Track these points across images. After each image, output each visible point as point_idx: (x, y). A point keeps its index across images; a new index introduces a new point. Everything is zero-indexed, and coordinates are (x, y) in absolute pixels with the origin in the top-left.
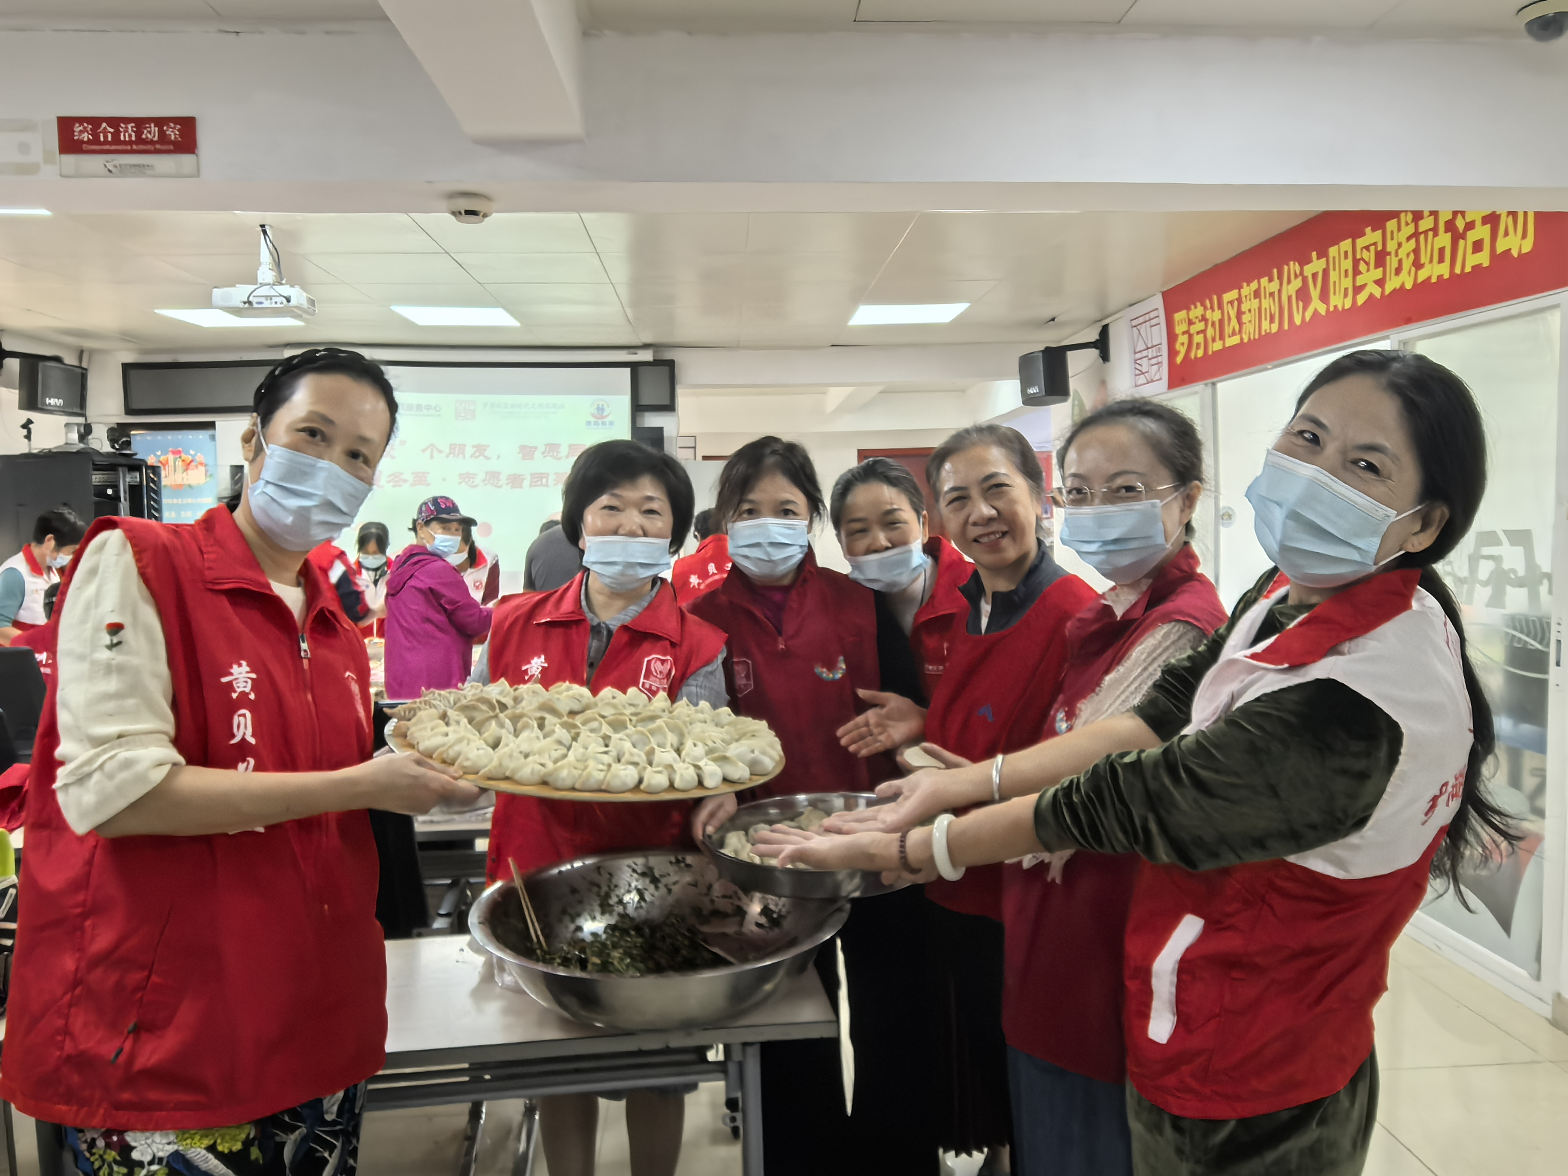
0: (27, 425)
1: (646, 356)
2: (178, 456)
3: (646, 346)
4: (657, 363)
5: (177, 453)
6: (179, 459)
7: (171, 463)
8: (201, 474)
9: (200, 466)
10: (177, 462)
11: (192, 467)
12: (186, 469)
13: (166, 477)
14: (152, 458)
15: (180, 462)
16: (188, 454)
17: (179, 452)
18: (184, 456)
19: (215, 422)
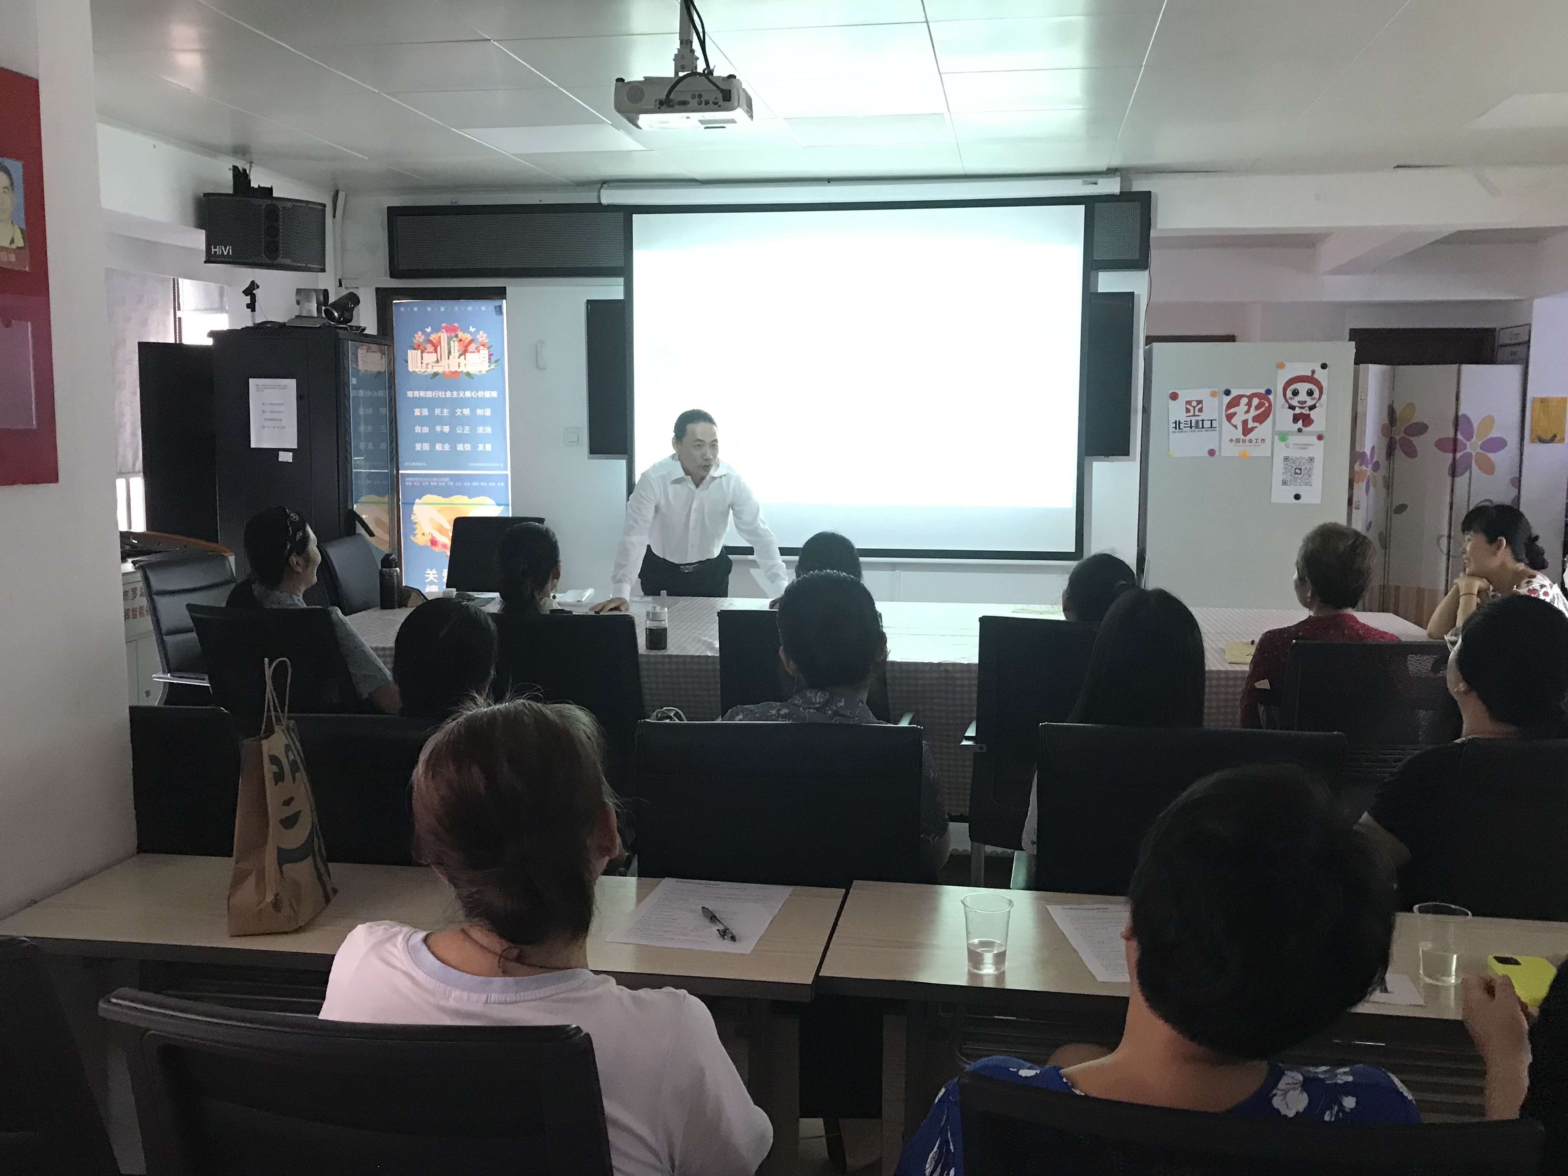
0: (250, 291)
1: (1111, 186)
2: (453, 334)
3: (1111, 172)
4: (1126, 196)
5: (451, 330)
6: (454, 339)
7: (444, 344)
8: (484, 359)
9: (482, 347)
10: (452, 342)
11: (472, 347)
12: (464, 353)
13: (437, 361)
14: (419, 337)
15: (456, 343)
16: (466, 330)
17: (455, 330)
18: (460, 334)
19: (508, 286)
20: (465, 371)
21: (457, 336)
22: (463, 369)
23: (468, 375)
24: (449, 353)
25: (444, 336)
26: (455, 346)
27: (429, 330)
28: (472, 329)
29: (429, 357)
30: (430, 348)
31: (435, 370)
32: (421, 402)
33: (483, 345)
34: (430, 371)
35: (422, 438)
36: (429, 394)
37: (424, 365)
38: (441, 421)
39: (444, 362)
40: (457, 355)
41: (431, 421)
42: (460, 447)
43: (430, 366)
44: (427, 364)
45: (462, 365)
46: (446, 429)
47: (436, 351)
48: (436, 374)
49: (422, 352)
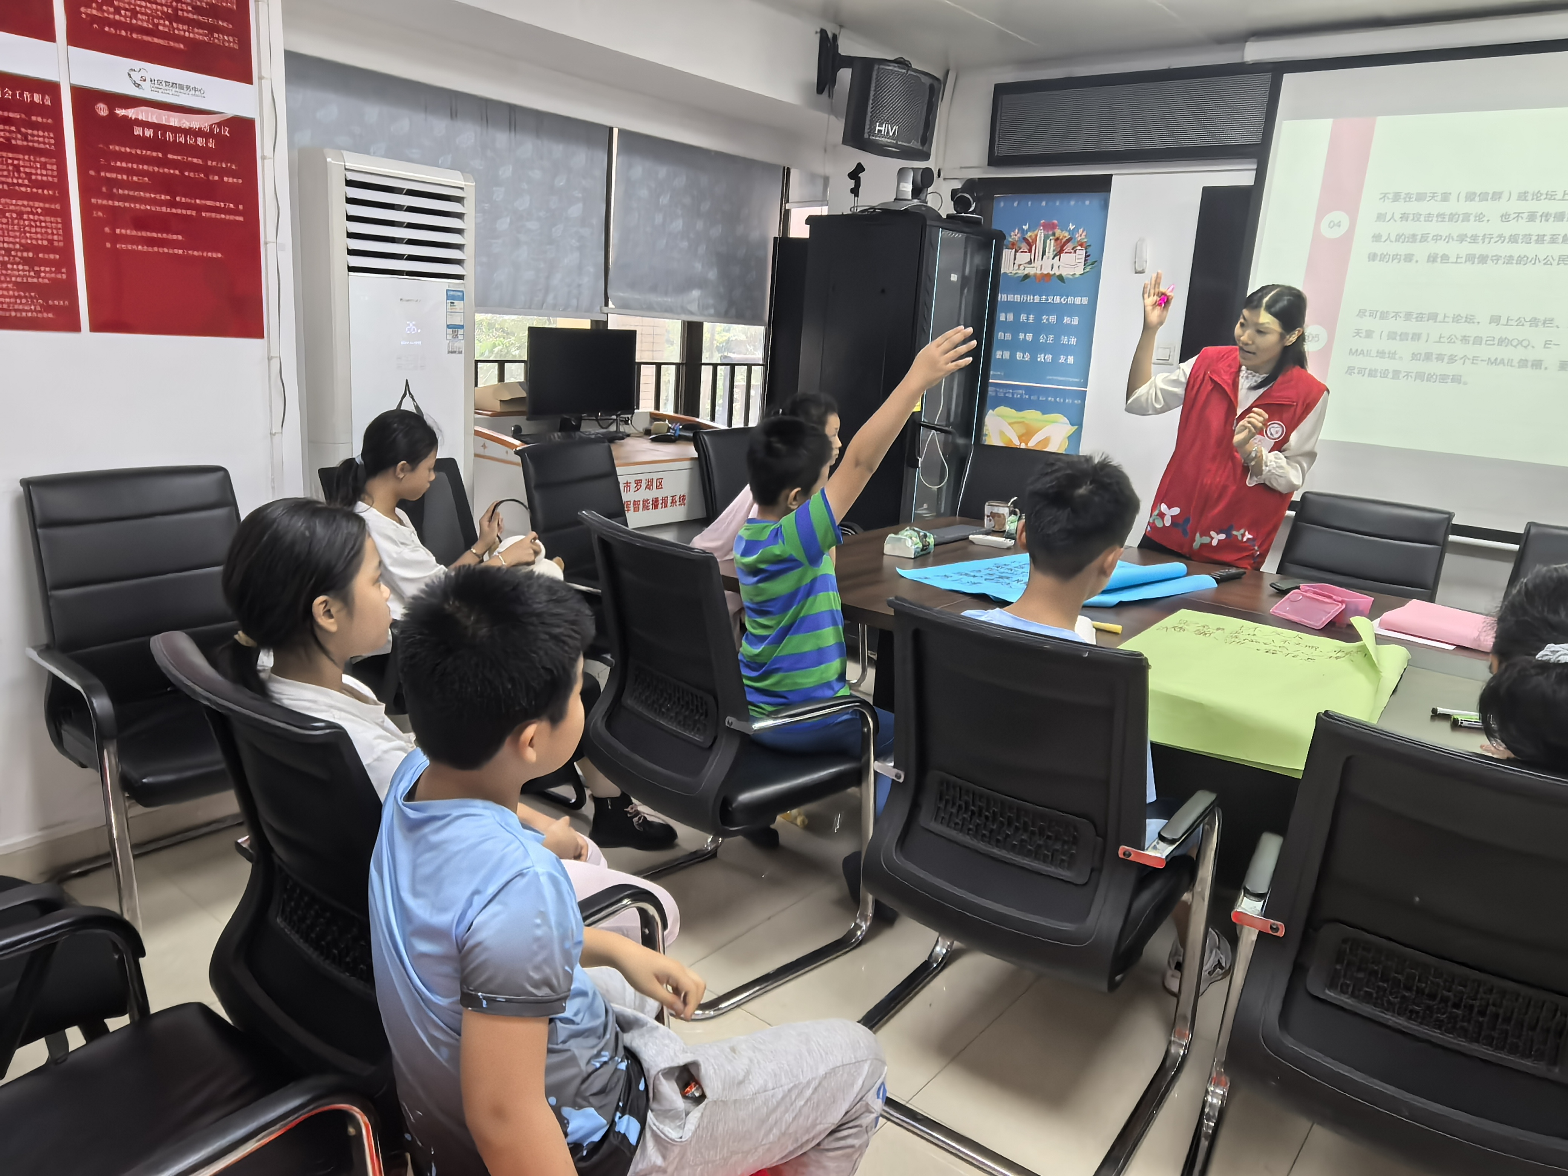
0: (855, 175)
2: (1050, 232)
5: (1049, 227)
6: (1051, 238)
7: (1040, 244)
8: (1079, 261)
9: (1079, 248)
10: (1048, 241)
11: (1068, 247)
12: (1059, 253)
13: (1030, 262)
14: (1016, 235)
15: (1053, 241)
16: (1064, 228)
17: (1053, 227)
18: (1058, 232)
19: (1111, 175)
20: (1057, 274)
21: (1054, 234)
22: (1055, 271)
23: (1060, 278)
24: (1044, 253)
25: (1041, 234)
26: (1051, 246)
27: (1025, 227)
28: (1071, 227)
29: (1023, 258)
30: (1025, 247)
31: (1026, 272)
32: (1008, 307)
33: (1081, 245)
34: (1022, 272)
35: (1005, 345)
36: (1017, 298)
37: (1016, 267)
38: (1026, 328)
39: (1038, 263)
40: (1052, 255)
41: (1016, 327)
42: (1041, 358)
43: (1022, 267)
44: (1019, 265)
45: (1055, 267)
46: (1029, 337)
47: (1030, 251)
48: (1027, 277)
49: (1016, 251)
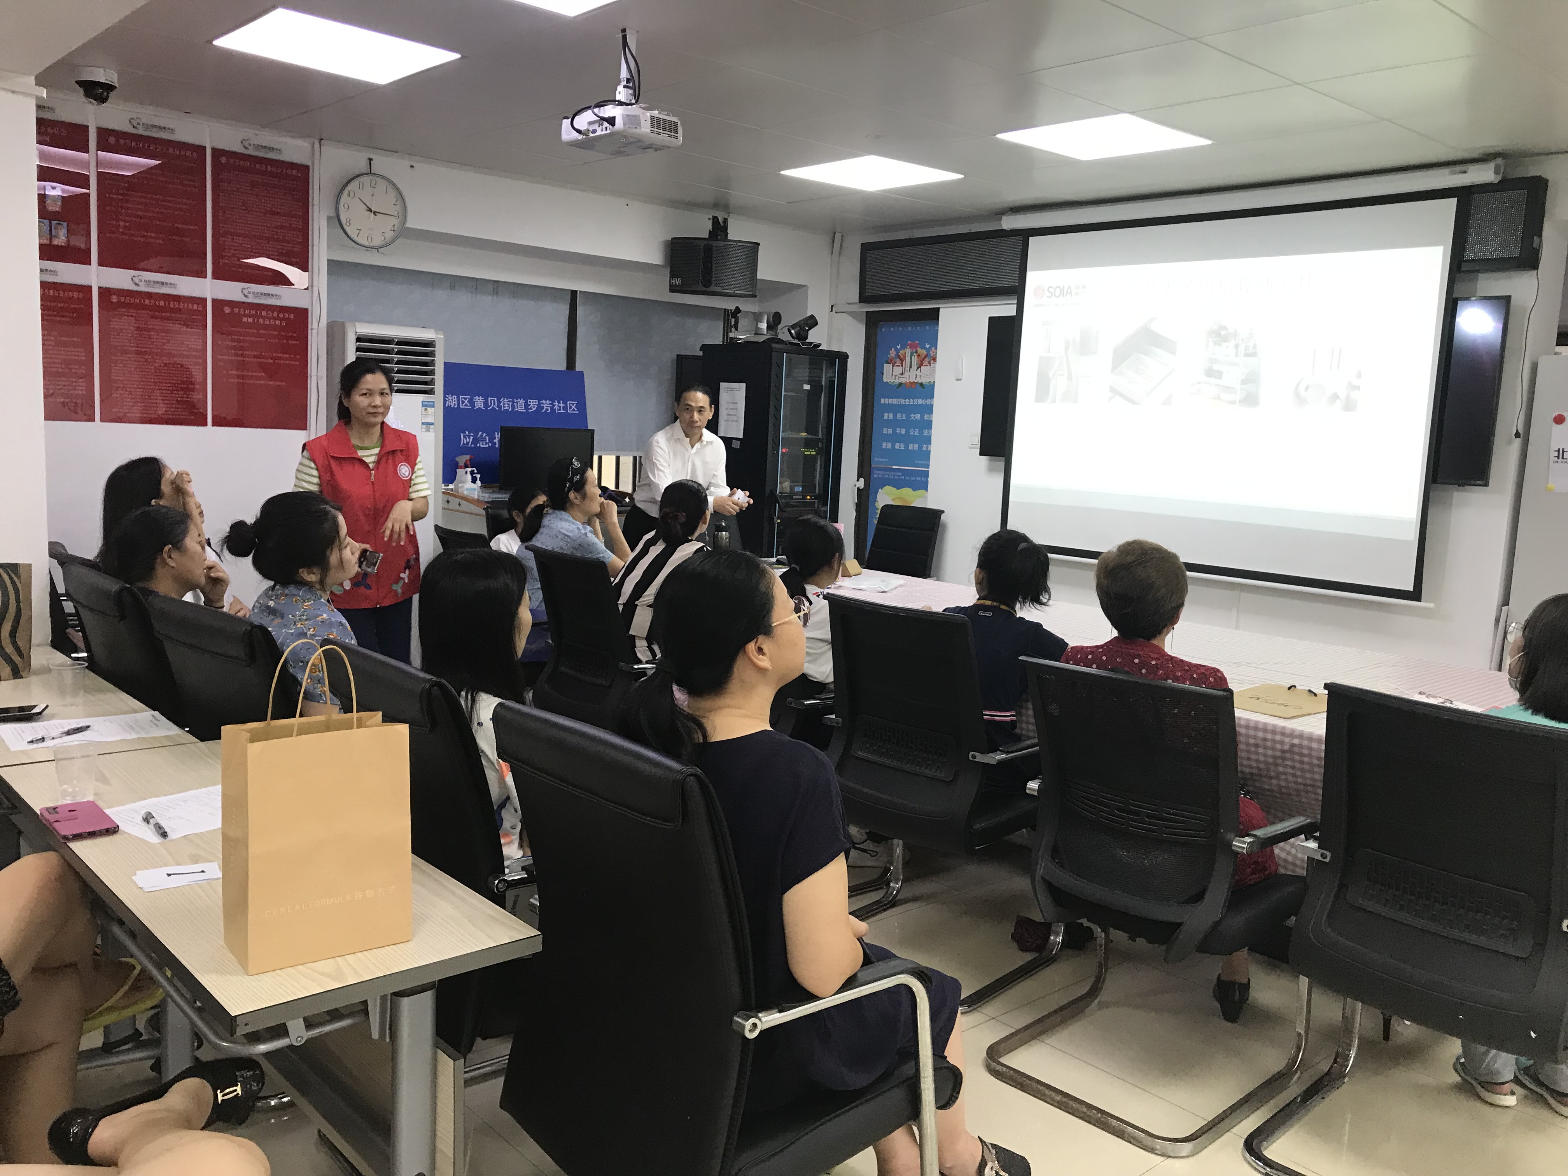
2: (914, 350)
5: (913, 346)
6: (915, 354)
7: (908, 359)
10: (912, 357)
11: (925, 363)
13: (902, 374)
14: (893, 353)
15: (915, 357)
16: (923, 348)
17: (916, 346)
18: (919, 350)
19: (939, 308)
20: (920, 381)
21: (916, 352)
22: (919, 380)
23: (921, 384)
24: (911, 367)
25: (908, 351)
26: (915, 360)
27: (899, 347)
28: (927, 346)
29: (898, 370)
30: (898, 363)
31: (900, 381)
32: (889, 408)
34: (897, 381)
35: (888, 438)
36: (895, 401)
37: (894, 377)
38: (901, 424)
39: (907, 374)
40: (916, 369)
41: (894, 423)
42: (911, 447)
43: (897, 377)
44: (896, 376)
45: (918, 377)
46: (903, 431)
47: (902, 366)
48: (900, 384)
49: (893, 366)
